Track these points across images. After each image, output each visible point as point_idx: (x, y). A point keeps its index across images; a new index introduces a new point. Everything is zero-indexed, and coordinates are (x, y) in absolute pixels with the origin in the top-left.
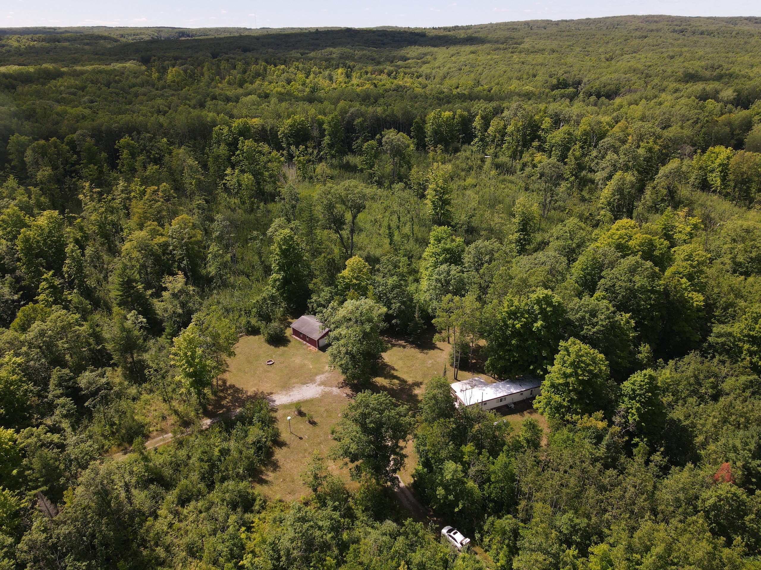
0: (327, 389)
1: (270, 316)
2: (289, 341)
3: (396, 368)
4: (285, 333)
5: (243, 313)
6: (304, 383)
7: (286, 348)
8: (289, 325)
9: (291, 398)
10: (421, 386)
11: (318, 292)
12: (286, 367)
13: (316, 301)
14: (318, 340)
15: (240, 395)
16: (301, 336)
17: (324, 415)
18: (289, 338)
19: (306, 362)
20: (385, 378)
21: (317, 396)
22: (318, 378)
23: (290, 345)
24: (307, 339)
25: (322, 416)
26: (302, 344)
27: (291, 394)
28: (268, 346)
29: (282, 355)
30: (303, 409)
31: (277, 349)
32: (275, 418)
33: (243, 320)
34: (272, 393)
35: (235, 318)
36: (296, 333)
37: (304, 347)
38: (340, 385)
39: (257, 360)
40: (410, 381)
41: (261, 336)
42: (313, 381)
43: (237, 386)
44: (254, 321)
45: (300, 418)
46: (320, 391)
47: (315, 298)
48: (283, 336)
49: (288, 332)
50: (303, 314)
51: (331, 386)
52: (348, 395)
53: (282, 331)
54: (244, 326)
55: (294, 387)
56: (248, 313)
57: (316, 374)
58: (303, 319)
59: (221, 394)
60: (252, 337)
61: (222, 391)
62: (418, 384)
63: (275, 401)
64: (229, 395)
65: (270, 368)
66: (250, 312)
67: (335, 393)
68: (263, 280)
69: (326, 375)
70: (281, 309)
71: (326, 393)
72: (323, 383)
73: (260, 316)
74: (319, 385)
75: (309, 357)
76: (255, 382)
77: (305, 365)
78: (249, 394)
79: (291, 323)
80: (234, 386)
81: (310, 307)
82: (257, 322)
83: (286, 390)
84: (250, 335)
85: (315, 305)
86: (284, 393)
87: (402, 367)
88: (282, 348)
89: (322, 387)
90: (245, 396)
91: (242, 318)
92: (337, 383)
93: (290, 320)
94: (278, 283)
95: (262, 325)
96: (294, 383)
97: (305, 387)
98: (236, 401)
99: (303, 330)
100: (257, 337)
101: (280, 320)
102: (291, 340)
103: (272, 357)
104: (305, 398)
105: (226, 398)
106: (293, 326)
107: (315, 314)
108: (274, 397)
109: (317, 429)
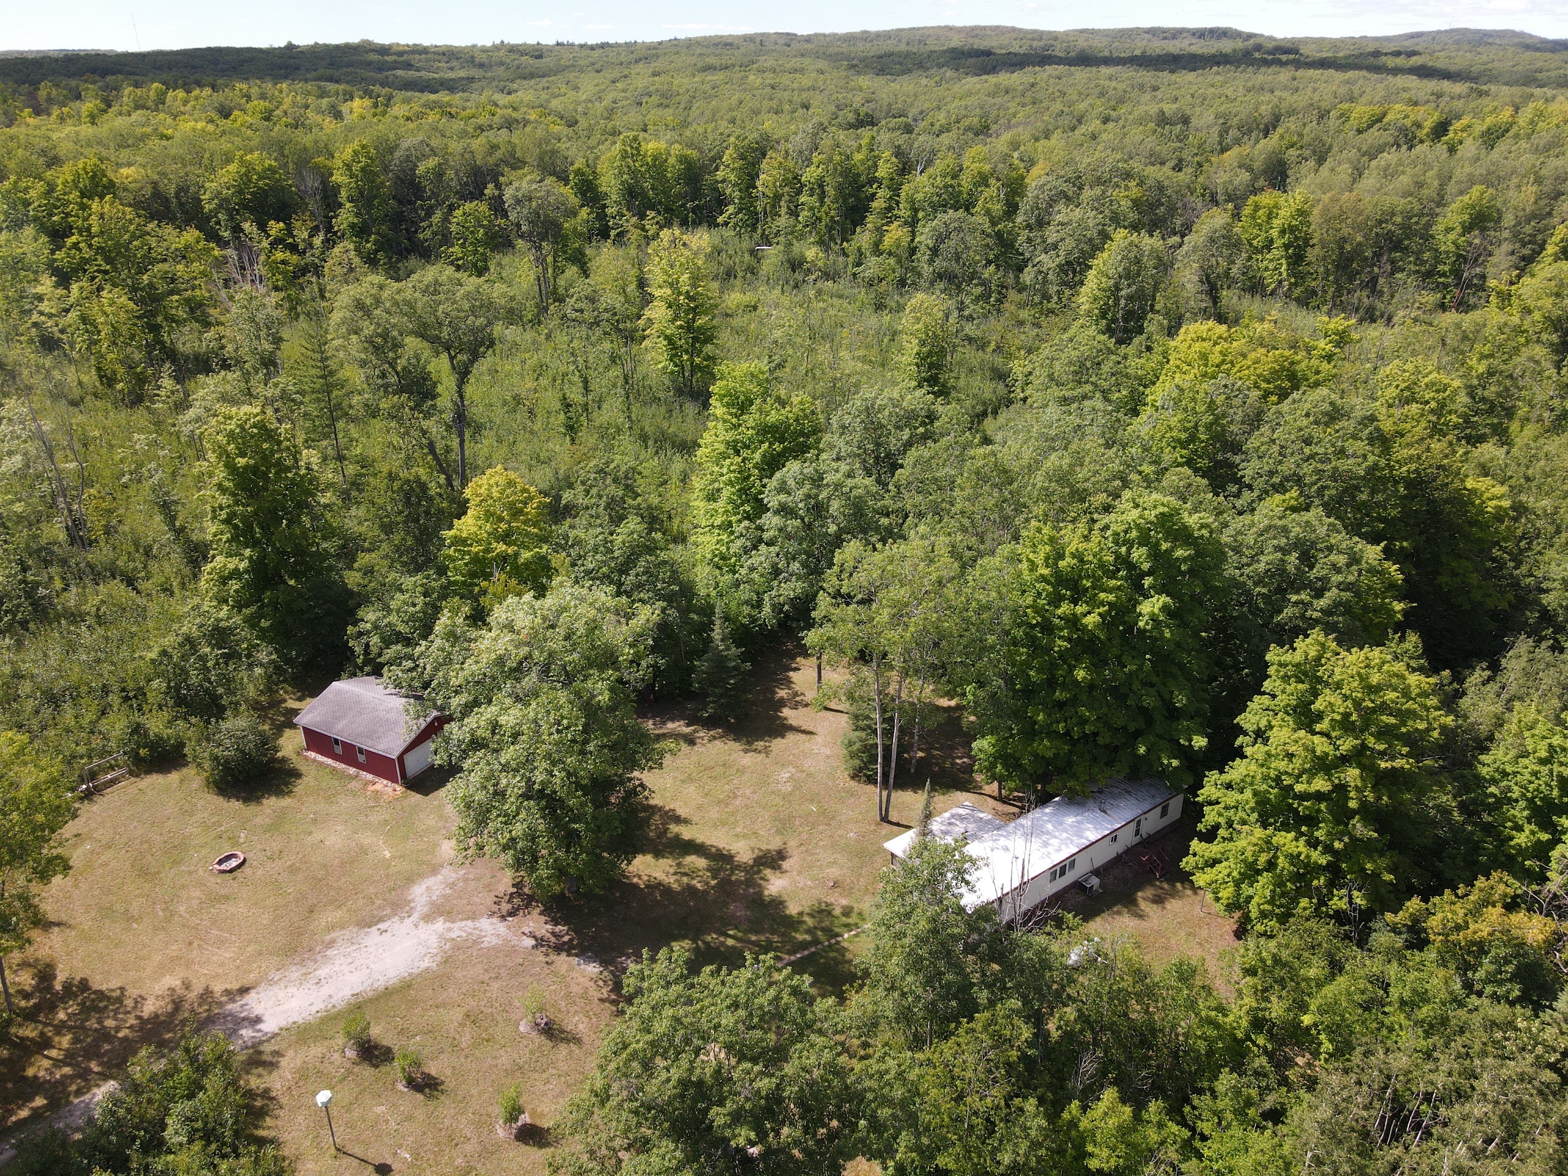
0: (460, 929)
1: (215, 698)
2: (297, 774)
3: (682, 812)
4: (276, 750)
5: (114, 699)
6: (368, 923)
7: (286, 802)
8: (289, 720)
9: (326, 991)
10: (786, 865)
11: (380, 596)
12: (293, 870)
13: (376, 627)
14: (401, 758)
15: (110, 1023)
16: (339, 750)
17: (466, 1040)
18: (297, 763)
19: (366, 839)
20: (658, 854)
21: (425, 964)
22: (422, 893)
23: (300, 787)
24: (362, 758)
25: (455, 1045)
26: (344, 776)
27: (322, 973)
28: (220, 801)
29: (275, 826)
30: (377, 1032)
31: (253, 808)
32: (266, 1094)
33: (117, 725)
34: (244, 991)
35: (85, 722)
36: (317, 741)
37: (353, 785)
38: (506, 907)
39: (176, 863)
40: (744, 852)
41: (190, 771)
42: (399, 906)
43: (99, 983)
44: (157, 724)
45: (368, 1071)
46: (433, 942)
47: (371, 616)
48: (274, 760)
49: (290, 744)
50: (337, 677)
51: (473, 917)
52: (540, 942)
53: (266, 744)
54: (122, 743)
55: (331, 944)
56: (133, 697)
57: (411, 879)
58: (339, 692)
59: (29, 1032)
60: (155, 780)
61: (30, 1016)
62: (773, 860)
63: (258, 1020)
64: (60, 1028)
65: (230, 885)
66: (141, 692)
67: (490, 941)
68: (183, 585)
69: (448, 874)
70: (258, 671)
71: (458, 946)
72: (439, 910)
73: (180, 701)
74: (428, 918)
75: (375, 818)
76: (174, 949)
77: (363, 851)
78: (149, 1008)
79: (295, 712)
80: (84, 985)
81: (358, 650)
82: (170, 723)
83: (302, 963)
84: (148, 772)
85: (375, 640)
86: (295, 973)
87: (700, 808)
88: (272, 804)
89: (440, 925)
90: (132, 1021)
91: (112, 717)
92: (490, 900)
93: (291, 704)
94: (234, 585)
95: (186, 730)
96: (330, 928)
97: (372, 938)
98: (92, 1052)
99: (341, 730)
100: (174, 777)
101: (256, 706)
102: (303, 768)
103: (234, 840)
104: (381, 984)
105: (45, 1043)
106: (303, 720)
107: (377, 672)
108: (256, 1003)
109: (445, 1109)
